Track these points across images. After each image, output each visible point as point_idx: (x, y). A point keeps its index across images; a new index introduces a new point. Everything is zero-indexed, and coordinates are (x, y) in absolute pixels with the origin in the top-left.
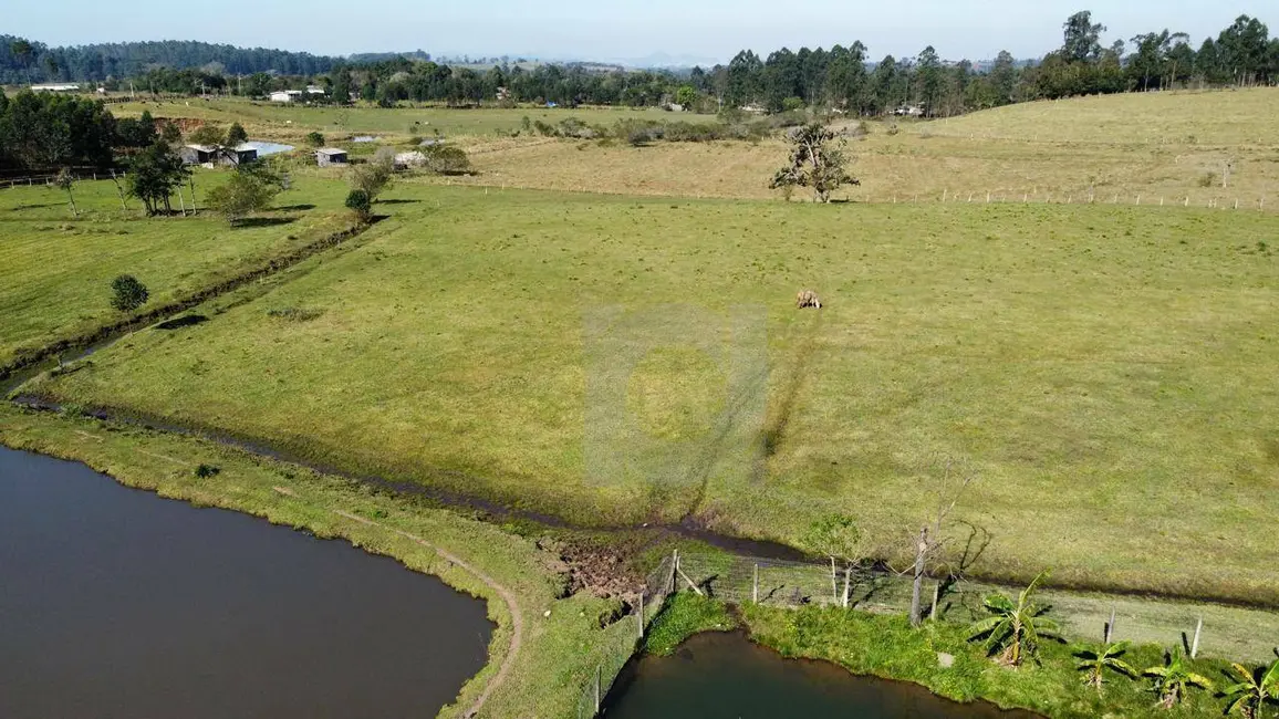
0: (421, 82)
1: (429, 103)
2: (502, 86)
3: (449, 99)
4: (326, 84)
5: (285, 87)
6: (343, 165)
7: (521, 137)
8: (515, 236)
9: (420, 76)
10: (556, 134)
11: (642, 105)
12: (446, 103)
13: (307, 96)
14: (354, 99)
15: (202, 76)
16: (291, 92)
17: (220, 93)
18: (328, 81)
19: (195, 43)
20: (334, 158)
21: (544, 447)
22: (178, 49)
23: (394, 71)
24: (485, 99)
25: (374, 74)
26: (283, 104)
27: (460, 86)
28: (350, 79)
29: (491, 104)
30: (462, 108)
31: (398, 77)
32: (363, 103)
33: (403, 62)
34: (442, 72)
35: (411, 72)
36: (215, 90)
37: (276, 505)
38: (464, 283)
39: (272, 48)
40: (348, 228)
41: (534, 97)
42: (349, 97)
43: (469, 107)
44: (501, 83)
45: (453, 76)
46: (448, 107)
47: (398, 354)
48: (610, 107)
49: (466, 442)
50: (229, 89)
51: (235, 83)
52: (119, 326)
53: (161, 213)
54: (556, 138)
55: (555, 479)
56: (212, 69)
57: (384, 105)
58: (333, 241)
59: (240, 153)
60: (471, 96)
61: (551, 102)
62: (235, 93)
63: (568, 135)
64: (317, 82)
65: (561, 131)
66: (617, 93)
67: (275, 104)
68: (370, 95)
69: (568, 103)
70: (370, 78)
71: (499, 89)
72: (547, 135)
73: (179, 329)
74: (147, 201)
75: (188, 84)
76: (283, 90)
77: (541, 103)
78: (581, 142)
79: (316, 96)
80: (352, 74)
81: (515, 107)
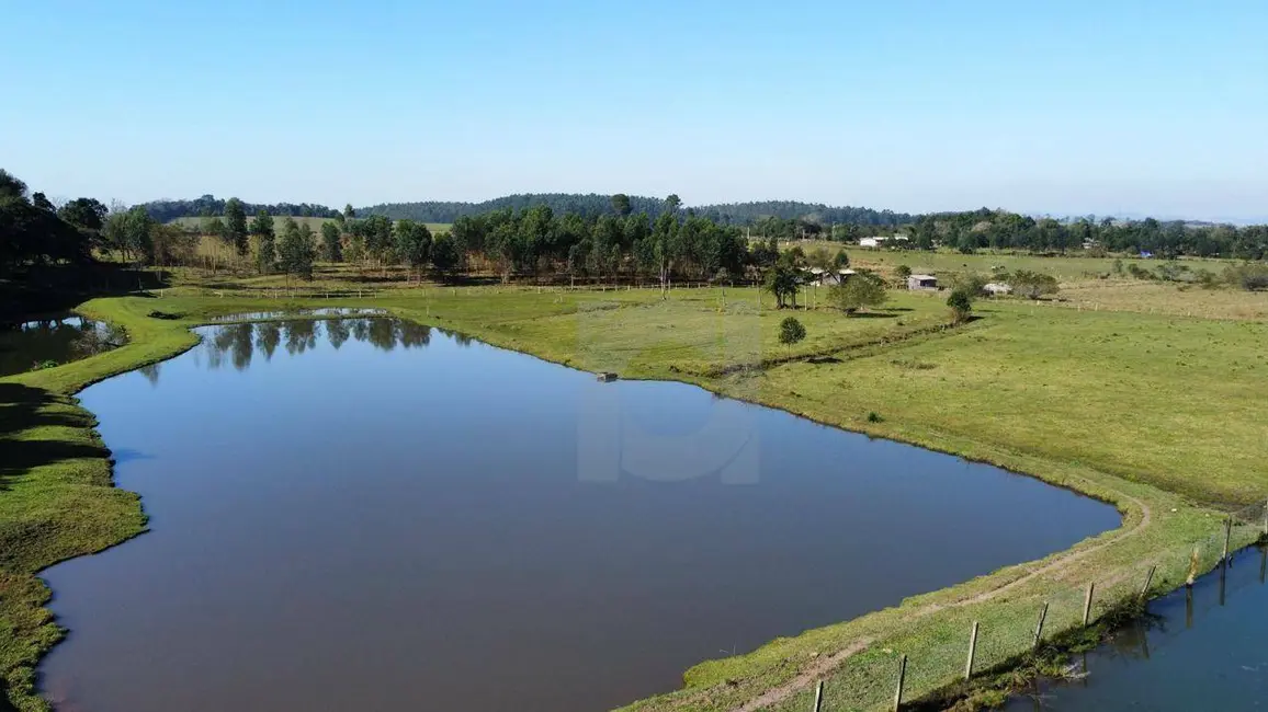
0: (1004, 231)
1: (1011, 251)
2: (1089, 236)
3: (1032, 247)
4: (910, 233)
5: (873, 234)
6: (933, 289)
7: (1111, 278)
8: (1115, 335)
9: (1003, 225)
10: (1152, 277)
11: (1259, 258)
12: (1028, 251)
13: (892, 242)
14: (936, 246)
15: (803, 224)
16: (878, 238)
17: (817, 238)
18: (913, 230)
19: (793, 203)
20: (924, 283)
21: (1157, 454)
22: (779, 208)
23: (977, 222)
24: (1071, 247)
25: (956, 224)
26: (870, 249)
27: (1044, 235)
28: (933, 228)
29: (1077, 253)
30: (1045, 255)
31: (980, 227)
32: (946, 249)
33: (987, 214)
34: (1026, 223)
35: (994, 223)
36: (813, 235)
37: (931, 440)
38: (1065, 359)
39: (858, 206)
40: (948, 323)
41: (1126, 246)
42: (932, 244)
43: (1052, 255)
44: (1088, 234)
45: (1038, 226)
46: (1030, 254)
47: (1009, 394)
48: (1218, 260)
49: (1081, 443)
50: (824, 235)
51: (830, 231)
52: (775, 362)
53: (788, 307)
54: (1151, 281)
55: (1171, 471)
56: (812, 218)
57: (965, 251)
58: (936, 330)
59: (842, 276)
60: (1055, 245)
61: (1146, 251)
62: (829, 239)
63: (1167, 278)
64: (901, 230)
65: (1159, 274)
66: (1228, 244)
67: (863, 248)
68: (952, 241)
69: (1166, 253)
70: (953, 227)
71: (1087, 239)
72: (1142, 278)
73: (823, 364)
74: (779, 297)
75: (792, 231)
76: (871, 237)
77: (1133, 253)
78: (1181, 285)
79: (901, 241)
80: (936, 224)
81: (1103, 257)
